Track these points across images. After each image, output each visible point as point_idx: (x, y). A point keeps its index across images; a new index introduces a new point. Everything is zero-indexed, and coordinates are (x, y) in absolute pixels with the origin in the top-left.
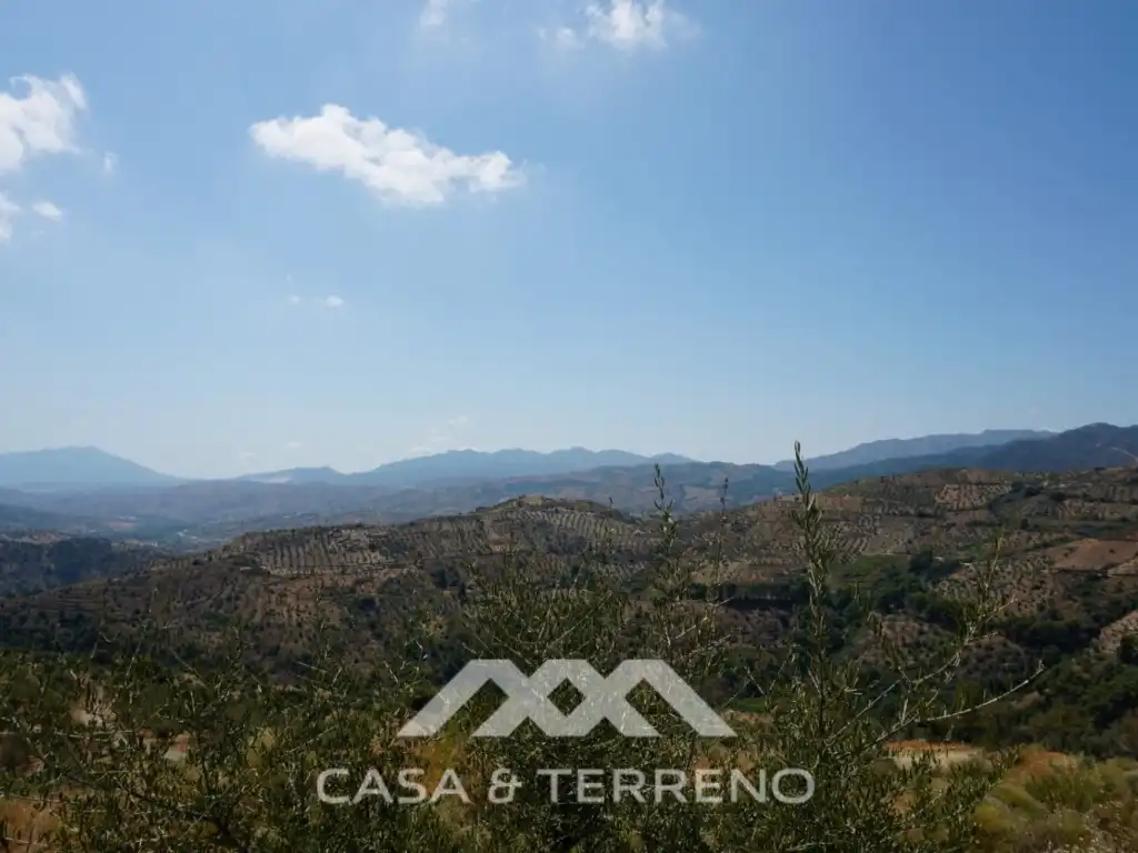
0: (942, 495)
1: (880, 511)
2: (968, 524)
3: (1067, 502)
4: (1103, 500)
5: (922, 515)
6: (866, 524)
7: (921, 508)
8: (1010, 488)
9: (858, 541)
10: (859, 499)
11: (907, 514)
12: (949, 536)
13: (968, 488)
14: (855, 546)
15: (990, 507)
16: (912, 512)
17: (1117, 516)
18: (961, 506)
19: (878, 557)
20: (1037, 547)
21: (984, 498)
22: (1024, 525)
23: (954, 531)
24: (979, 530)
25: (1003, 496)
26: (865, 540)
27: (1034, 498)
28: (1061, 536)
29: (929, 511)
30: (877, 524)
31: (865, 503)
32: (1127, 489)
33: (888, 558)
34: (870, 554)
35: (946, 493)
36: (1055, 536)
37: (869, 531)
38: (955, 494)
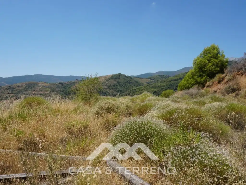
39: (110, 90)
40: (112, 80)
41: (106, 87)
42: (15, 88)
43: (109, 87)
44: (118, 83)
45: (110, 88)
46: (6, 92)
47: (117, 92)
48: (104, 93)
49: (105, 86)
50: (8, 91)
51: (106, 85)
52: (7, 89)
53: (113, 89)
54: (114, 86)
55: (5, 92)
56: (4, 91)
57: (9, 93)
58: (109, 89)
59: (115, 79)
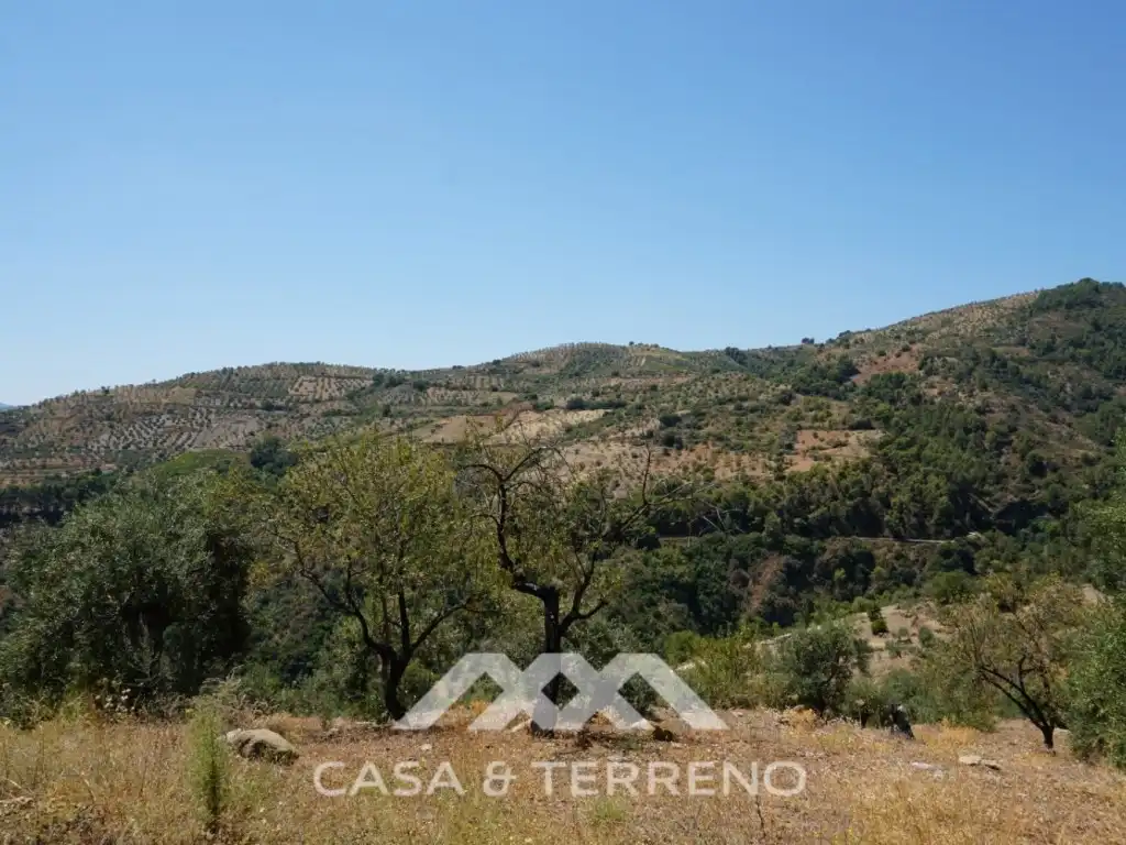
0: (296, 386)
1: (218, 403)
2: (325, 414)
3: (430, 391)
4: (465, 389)
5: (269, 407)
6: (198, 416)
7: (271, 400)
8: (372, 382)
9: (184, 437)
10: (193, 391)
11: (252, 406)
12: (302, 428)
13: (326, 380)
14: (179, 442)
15: (351, 397)
16: (258, 404)
17: (479, 402)
18: (317, 397)
19: (208, 451)
20: (401, 430)
21: (343, 391)
22: (386, 413)
23: (307, 422)
24: (336, 420)
25: (363, 388)
26: (194, 435)
27: (397, 389)
28: (425, 419)
29: (279, 403)
30: (212, 417)
31: (198, 394)
32: (487, 378)
33: (220, 453)
34: (197, 450)
35: (301, 385)
36: (419, 420)
37: (202, 425)
38: (311, 387)
39: (1060, 369)
40: (1054, 317)
41: (1024, 352)
42: (521, 370)
43: (1050, 348)
44: (1097, 327)
45: (1058, 354)
46: (482, 384)
47: (1107, 377)
48: (1028, 381)
49: (1021, 348)
50: (490, 381)
51: (1023, 343)
52: (488, 374)
53: (1073, 358)
54: (1078, 344)
55: (478, 386)
56: (475, 379)
57: (495, 390)
58: (1052, 361)
59: (1069, 306)
